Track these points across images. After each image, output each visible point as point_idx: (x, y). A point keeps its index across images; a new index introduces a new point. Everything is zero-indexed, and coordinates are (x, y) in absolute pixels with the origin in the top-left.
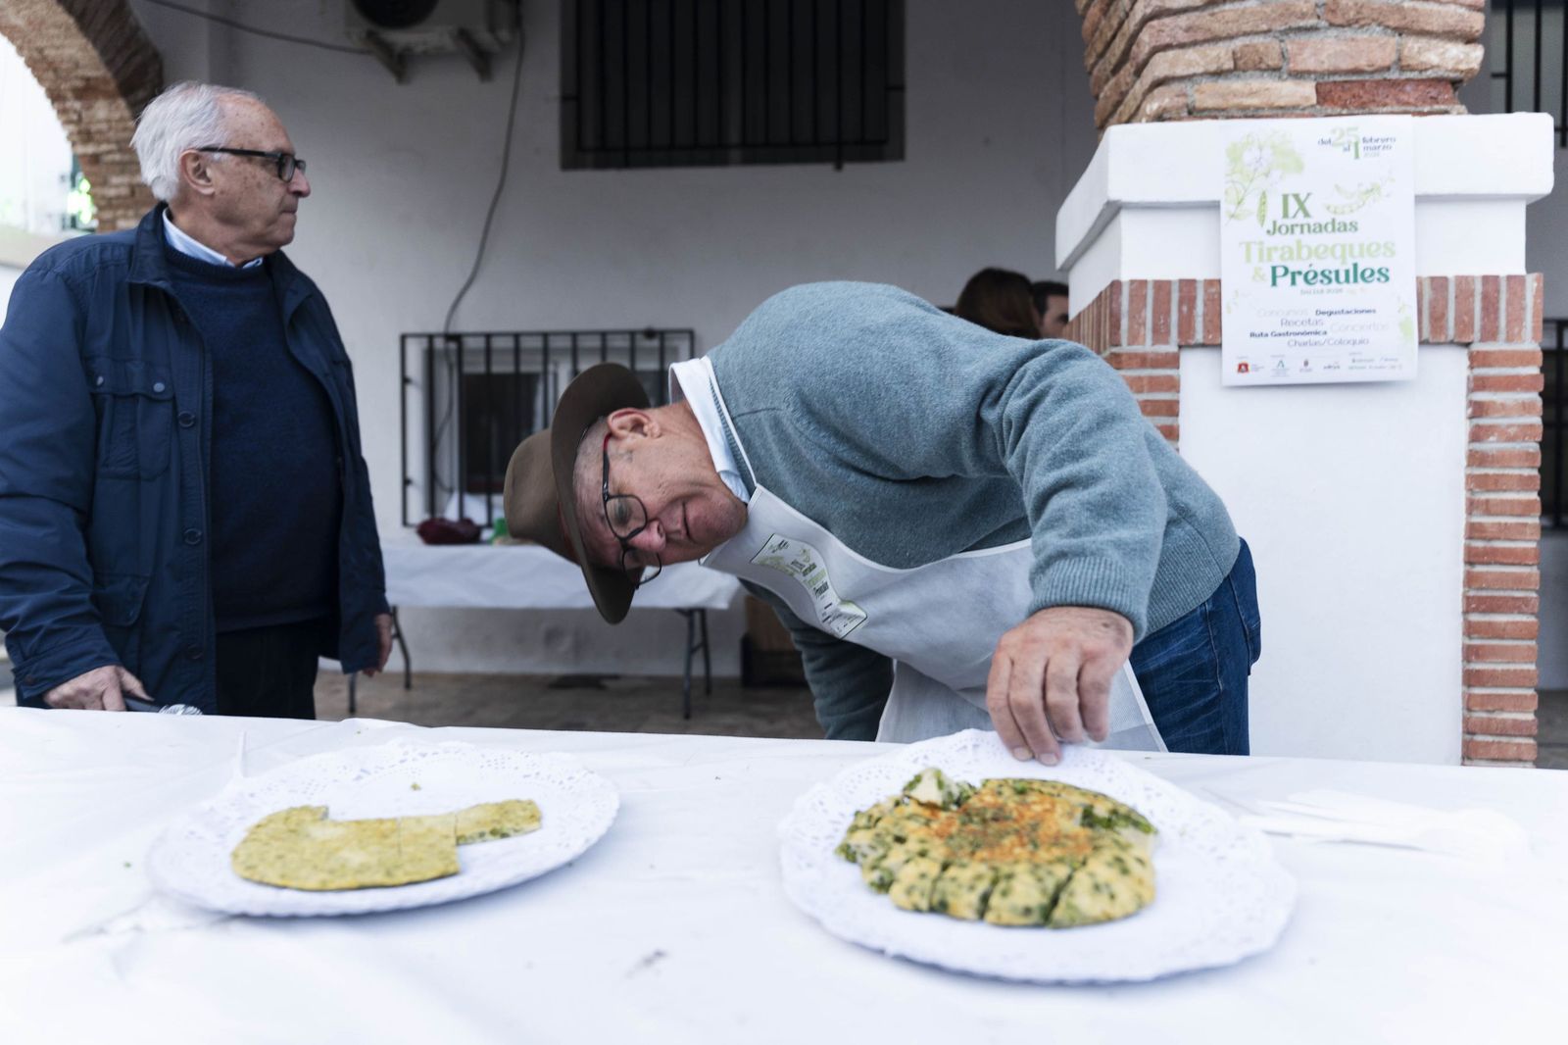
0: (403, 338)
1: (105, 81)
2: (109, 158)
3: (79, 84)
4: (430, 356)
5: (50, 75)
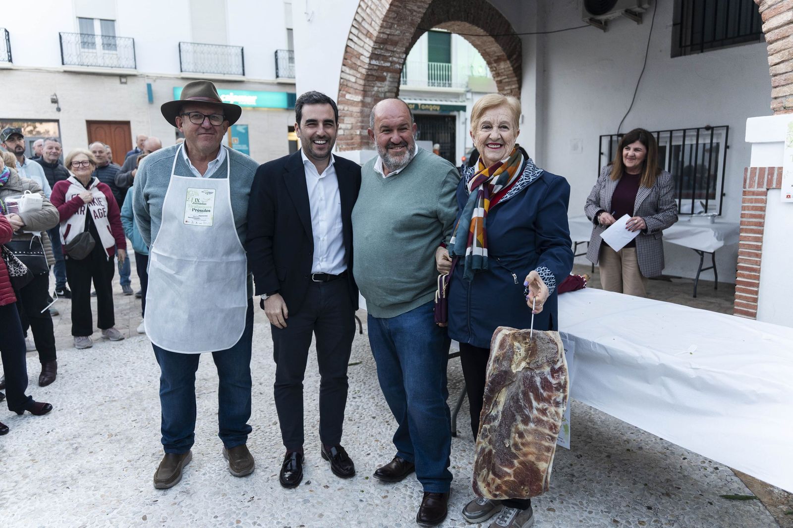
0: (601, 137)
1: (503, 56)
2: (504, 81)
3: (496, 58)
4: (611, 142)
5: (488, 57)
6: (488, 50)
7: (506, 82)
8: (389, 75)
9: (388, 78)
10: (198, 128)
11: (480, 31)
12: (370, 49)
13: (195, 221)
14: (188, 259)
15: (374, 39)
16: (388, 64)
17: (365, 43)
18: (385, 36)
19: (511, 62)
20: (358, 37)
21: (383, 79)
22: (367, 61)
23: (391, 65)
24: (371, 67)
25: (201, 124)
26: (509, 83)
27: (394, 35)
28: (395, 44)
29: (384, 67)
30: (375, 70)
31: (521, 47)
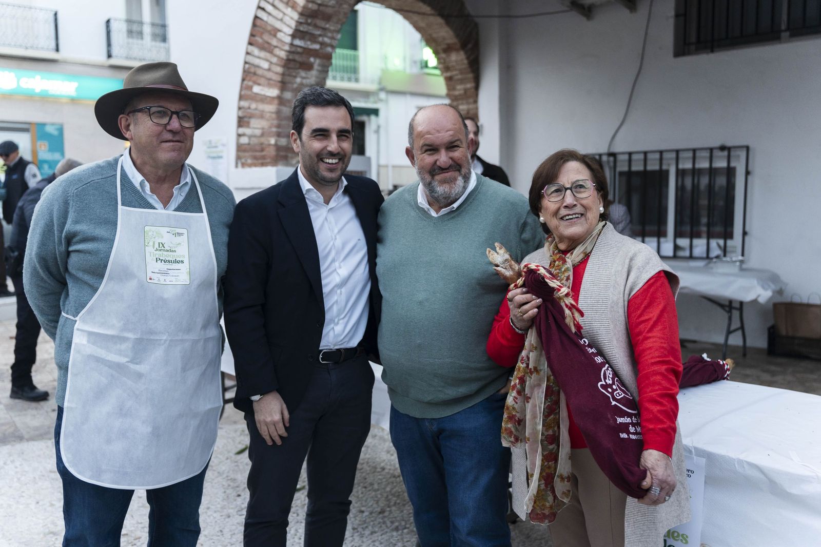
1: (455, 44)
2: (456, 77)
3: (444, 46)
6: (434, 35)
7: (458, 80)
8: (318, 61)
9: (316, 67)
10: (162, 131)
11: (426, 9)
12: (293, 24)
13: (162, 278)
14: (152, 337)
15: (300, 9)
16: (317, 47)
17: (284, 14)
18: (315, 7)
19: (466, 53)
20: (273, 5)
21: (308, 67)
22: (288, 39)
23: (321, 48)
24: (293, 49)
25: (166, 125)
26: (462, 81)
27: (327, 6)
28: (328, 18)
29: (311, 50)
30: (298, 53)
31: (477, 34)
